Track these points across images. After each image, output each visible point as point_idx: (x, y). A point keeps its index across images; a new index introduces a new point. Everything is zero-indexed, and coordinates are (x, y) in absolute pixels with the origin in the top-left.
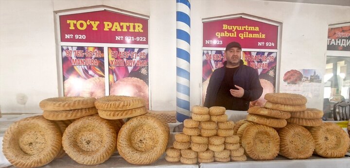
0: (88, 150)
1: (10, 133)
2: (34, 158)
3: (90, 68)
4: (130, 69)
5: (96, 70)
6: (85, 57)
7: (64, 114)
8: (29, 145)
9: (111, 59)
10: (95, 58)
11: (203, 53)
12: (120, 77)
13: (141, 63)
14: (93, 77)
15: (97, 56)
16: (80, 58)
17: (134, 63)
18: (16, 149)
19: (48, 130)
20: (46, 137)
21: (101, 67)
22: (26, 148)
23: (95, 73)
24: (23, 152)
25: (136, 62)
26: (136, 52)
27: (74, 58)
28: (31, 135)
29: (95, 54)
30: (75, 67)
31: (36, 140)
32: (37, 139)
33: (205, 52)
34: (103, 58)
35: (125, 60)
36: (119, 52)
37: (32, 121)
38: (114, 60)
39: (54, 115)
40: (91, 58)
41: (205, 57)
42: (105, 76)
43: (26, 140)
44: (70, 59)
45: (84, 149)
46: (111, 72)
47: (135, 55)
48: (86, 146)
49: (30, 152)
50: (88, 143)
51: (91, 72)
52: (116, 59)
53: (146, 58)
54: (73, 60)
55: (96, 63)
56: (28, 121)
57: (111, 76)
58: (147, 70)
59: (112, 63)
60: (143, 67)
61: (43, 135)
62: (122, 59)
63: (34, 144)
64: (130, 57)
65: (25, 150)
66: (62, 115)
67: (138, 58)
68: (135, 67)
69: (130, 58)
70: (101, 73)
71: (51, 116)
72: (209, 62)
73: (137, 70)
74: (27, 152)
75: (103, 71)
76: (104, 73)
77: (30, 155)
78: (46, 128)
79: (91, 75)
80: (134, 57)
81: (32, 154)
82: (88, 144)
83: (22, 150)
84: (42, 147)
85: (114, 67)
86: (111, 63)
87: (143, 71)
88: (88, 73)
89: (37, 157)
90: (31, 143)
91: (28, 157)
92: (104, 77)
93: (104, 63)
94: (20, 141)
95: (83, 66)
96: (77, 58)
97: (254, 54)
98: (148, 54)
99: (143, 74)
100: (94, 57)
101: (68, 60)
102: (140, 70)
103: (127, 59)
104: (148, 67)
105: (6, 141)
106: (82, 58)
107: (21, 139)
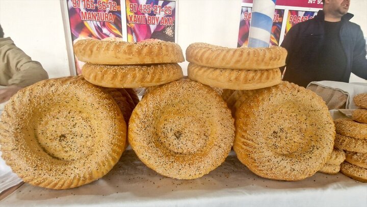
0: (180, 151)
1: (13, 115)
2: (77, 171)
3: (104, 25)
4: (153, 28)
5: (111, 27)
6: (97, 10)
7: (138, 73)
8: (60, 140)
9: (130, 14)
10: (110, 12)
11: (242, 11)
12: (141, 38)
13: (166, 21)
14: (108, 36)
15: (112, 9)
16: (91, 10)
17: (157, 21)
18: (33, 152)
19: (101, 109)
20: (94, 123)
21: (118, 23)
22: (54, 146)
23: (111, 32)
24: (49, 154)
25: (160, 19)
26: (161, 5)
27: (83, 11)
28: (62, 119)
29: (110, 5)
30: (86, 23)
31: (74, 130)
32: (74, 126)
33: (244, 9)
34: (119, 12)
35: (147, 15)
36: (138, 5)
37: (62, 89)
38: (134, 15)
39: (114, 77)
40: (105, 11)
41: (243, 17)
42: (123, 36)
43: (51, 128)
44: (78, 11)
45: (171, 148)
46: (130, 31)
47: (158, 9)
48: (175, 142)
49: (62, 155)
50: (178, 135)
51: (105, 30)
52: (135, 13)
53: (173, 14)
54: (82, 12)
55: (111, 18)
56: (53, 88)
57: (130, 36)
58: (174, 31)
59: (131, 18)
60: (168, 26)
61: (87, 120)
62: (143, 14)
63: (69, 137)
64: (152, 11)
65: (52, 151)
66: (134, 77)
67: (162, 14)
68: (159, 26)
69: (152, 14)
70: (118, 32)
71: (108, 77)
72: (247, 23)
73: (160, 30)
74: (57, 154)
75: (120, 29)
76: (121, 31)
77: (66, 163)
78: (96, 105)
79: (105, 34)
80: (158, 11)
81: (69, 159)
82: (178, 138)
83: (45, 150)
84: (89, 144)
85: (133, 25)
86: (129, 19)
87: (169, 32)
88: (102, 31)
89: (82, 168)
90: (63, 136)
91: (63, 168)
92: (121, 37)
93: (120, 19)
94: (40, 132)
95: (95, 22)
96: (87, 10)
97: (301, 14)
98: (175, 9)
99: (167, 35)
100: (108, 9)
101: (76, 12)
102: (164, 29)
103: (149, 14)
104: (174, 26)
105: (7, 134)
106: (94, 11)
107: (40, 129)
